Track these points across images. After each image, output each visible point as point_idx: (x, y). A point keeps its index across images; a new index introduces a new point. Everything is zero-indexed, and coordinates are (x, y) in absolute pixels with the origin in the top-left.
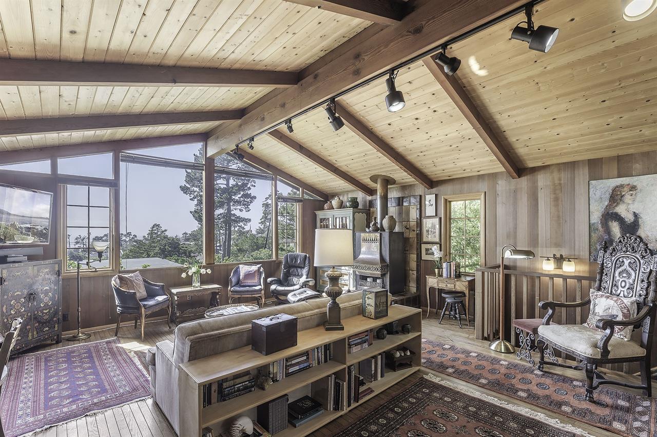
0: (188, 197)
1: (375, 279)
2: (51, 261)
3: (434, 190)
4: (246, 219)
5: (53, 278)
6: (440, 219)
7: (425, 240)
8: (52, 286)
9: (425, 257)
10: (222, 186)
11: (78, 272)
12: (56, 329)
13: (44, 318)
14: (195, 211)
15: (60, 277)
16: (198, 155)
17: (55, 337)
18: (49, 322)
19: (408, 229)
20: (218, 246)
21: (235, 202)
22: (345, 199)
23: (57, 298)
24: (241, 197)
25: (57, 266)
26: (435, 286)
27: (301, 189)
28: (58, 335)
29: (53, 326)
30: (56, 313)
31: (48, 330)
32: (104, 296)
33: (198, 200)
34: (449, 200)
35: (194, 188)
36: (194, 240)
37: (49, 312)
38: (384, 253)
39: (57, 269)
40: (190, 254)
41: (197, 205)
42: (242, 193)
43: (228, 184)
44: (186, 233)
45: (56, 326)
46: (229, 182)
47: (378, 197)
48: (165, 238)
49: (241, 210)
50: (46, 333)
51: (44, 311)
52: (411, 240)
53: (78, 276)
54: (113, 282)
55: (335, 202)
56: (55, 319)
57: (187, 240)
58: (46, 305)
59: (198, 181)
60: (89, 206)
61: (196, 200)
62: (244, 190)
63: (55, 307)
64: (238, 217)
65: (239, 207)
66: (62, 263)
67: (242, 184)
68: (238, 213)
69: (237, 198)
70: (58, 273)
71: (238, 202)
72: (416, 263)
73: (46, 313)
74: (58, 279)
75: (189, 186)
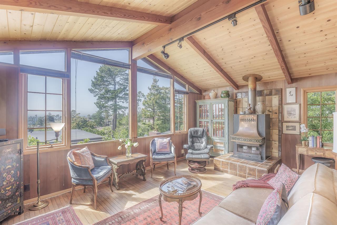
0: (93, 95)
1: (250, 147)
2: (13, 141)
3: (294, 84)
4: (125, 107)
5: (15, 156)
6: (300, 105)
7: (285, 120)
8: (14, 164)
9: (285, 131)
10: (112, 89)
11: (38, 149)
12: (18, 202)
13: (7, 194)
14: (97, 103)
15: (22, 155)
16: (99, 72)
17: (18, 210)
18: (12, 197)
19: (271, 112)
20: (107, 122)
21: (120, 98)
22: (220, 91)
23: (19, 174)
24: (123, 95)
25: (18, 145)
26: (305, 153)
27: (187, 86)
28: (20, 207)
29: (15, 200)
30: (18, 188)
31: (11, 206)
32: (58, 167)
33: (98, 97)
34: (307, 91)
35: (96, 90)
36: (94, 119)
37: (12, 188)
38: (260, 130)
39: (18, 148)
40: (93, 127)
41: (98, 99)
42: (123, 93)
43: (115, 88)
44: (89, 115)
45: (19, 199)
46: (115, 87)
47: (250, 90)
48: (79, 117)
49: (123, 102)
50: (9, 208)
51: (7, 189)
52: (273, 120)
53: (37, 152)
54: (68, 158)
55: (212, 94)
56: (17, 194)
57: (90, 119)
58: (9, 183)
59: (99, 86)
60: (46, 93)
61: (97, 96)
62: (124, 91)
63: (18, 183)
64: (121, 106)
65: (122, 100)
66: (23, 142)
67: (124, 88)
68: (121, 104)
69: (121, 95)
70: (20, 152)
71: (121, 98)
72: (278, 136)
73: (9, 190)
74: (19, 157)
75: (94, 89)
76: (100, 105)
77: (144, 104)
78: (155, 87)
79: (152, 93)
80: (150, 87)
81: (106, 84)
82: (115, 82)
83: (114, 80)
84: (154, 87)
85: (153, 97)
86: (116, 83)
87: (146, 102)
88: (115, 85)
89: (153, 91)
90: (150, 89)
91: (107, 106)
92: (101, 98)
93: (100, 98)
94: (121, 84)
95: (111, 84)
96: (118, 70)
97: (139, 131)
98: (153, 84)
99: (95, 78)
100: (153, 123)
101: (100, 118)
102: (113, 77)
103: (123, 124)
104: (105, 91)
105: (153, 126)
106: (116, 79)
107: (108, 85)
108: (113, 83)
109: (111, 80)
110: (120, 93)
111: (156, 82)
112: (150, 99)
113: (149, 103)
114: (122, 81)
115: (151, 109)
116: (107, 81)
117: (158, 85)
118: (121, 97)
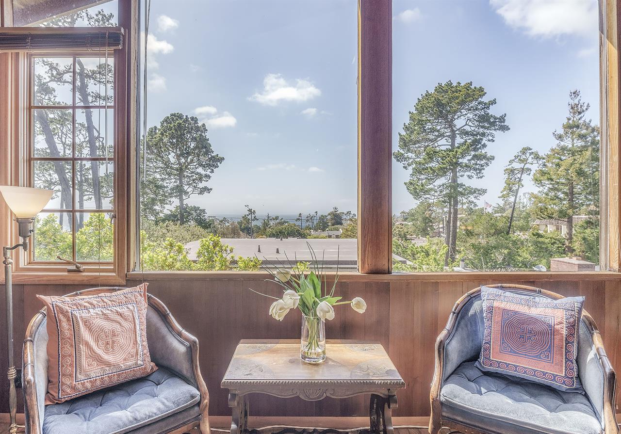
0: (401, 165)
4: (479, 191)
10: (445, 148)
14: (410, 183)
16: (414, 112)
20: (441, 228)
21: (462, 167)
24: (472, 159)
33: (413, 169)
35: (409, 154)
41: (412, 175)
42: (473, 154)
43: (452, 144)
46: (454, 141)
49: (470, 178)
61: (411, 168)
62: (475, 150)
64: (467, 188)
65: (468, 174)
67: (474, 141)
68: (466, 182)
69: (465, 161)
75: (403, 152)
76: (415, 189)
77: (538, 181)
78: (578, 127)
79: (563, 149)
80: (561, 131)
81: (431, 137)
82: (453, 131)
83: (451, 125)
84: (571, 127)
85: (567, 159)
86: (457, 131)
87: (543, 173)
88: (453, 137)
89: (568, 143)
90: (560, 137)
91: (431, 189)
92: (420, 173)
93: (417, 171)
94: (467, 133)
95: (442, 135)
96: (460, 99)
97: (519, 255)
98: (569, 119)
99: (407, 127)
100: (570, 234)
101: (425, 219)
102: (447, 118)
103: (476, 234)
104: (428, 154)
105: (567, 243)
106: (455, 122)
107: (435, 140)
108: (448, 134)
109: (443, 126)
110: (463, 157)
111: (580, 113)
112: (558, 165)
113: (553, 177)
114: (470, 124)
115: (563, 193)
116: (433, 130)
117: (587, 121)
118: (466, 166)
